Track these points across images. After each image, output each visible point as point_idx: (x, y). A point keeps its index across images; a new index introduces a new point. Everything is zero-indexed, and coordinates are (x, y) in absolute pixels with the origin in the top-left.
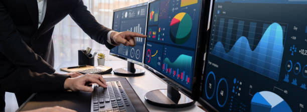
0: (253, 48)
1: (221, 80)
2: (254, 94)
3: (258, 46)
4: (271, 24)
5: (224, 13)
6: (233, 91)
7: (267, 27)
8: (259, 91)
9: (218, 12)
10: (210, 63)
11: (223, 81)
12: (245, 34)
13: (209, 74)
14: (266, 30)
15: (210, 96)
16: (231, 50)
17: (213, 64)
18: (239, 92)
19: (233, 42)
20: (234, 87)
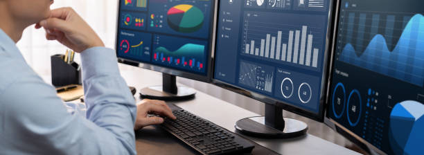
0: (392, 48)
1: (352, 92)
2: (393, 106)
3: (397, 45)
4: (412, 15)
5: (354, 5)
6: (368, 105)
7: (408, 20)
8: (400, 102)
9: (347, 5)
10: (338, 72)
11: (354, 94)
12: (381, 32)
13: (337, 86)
14: (406, 24)
15: (338, 115)
16: (364, 54)
17: (342, 73)
18: (375, 105)
19: (366, 43)
20: (369, 100)
